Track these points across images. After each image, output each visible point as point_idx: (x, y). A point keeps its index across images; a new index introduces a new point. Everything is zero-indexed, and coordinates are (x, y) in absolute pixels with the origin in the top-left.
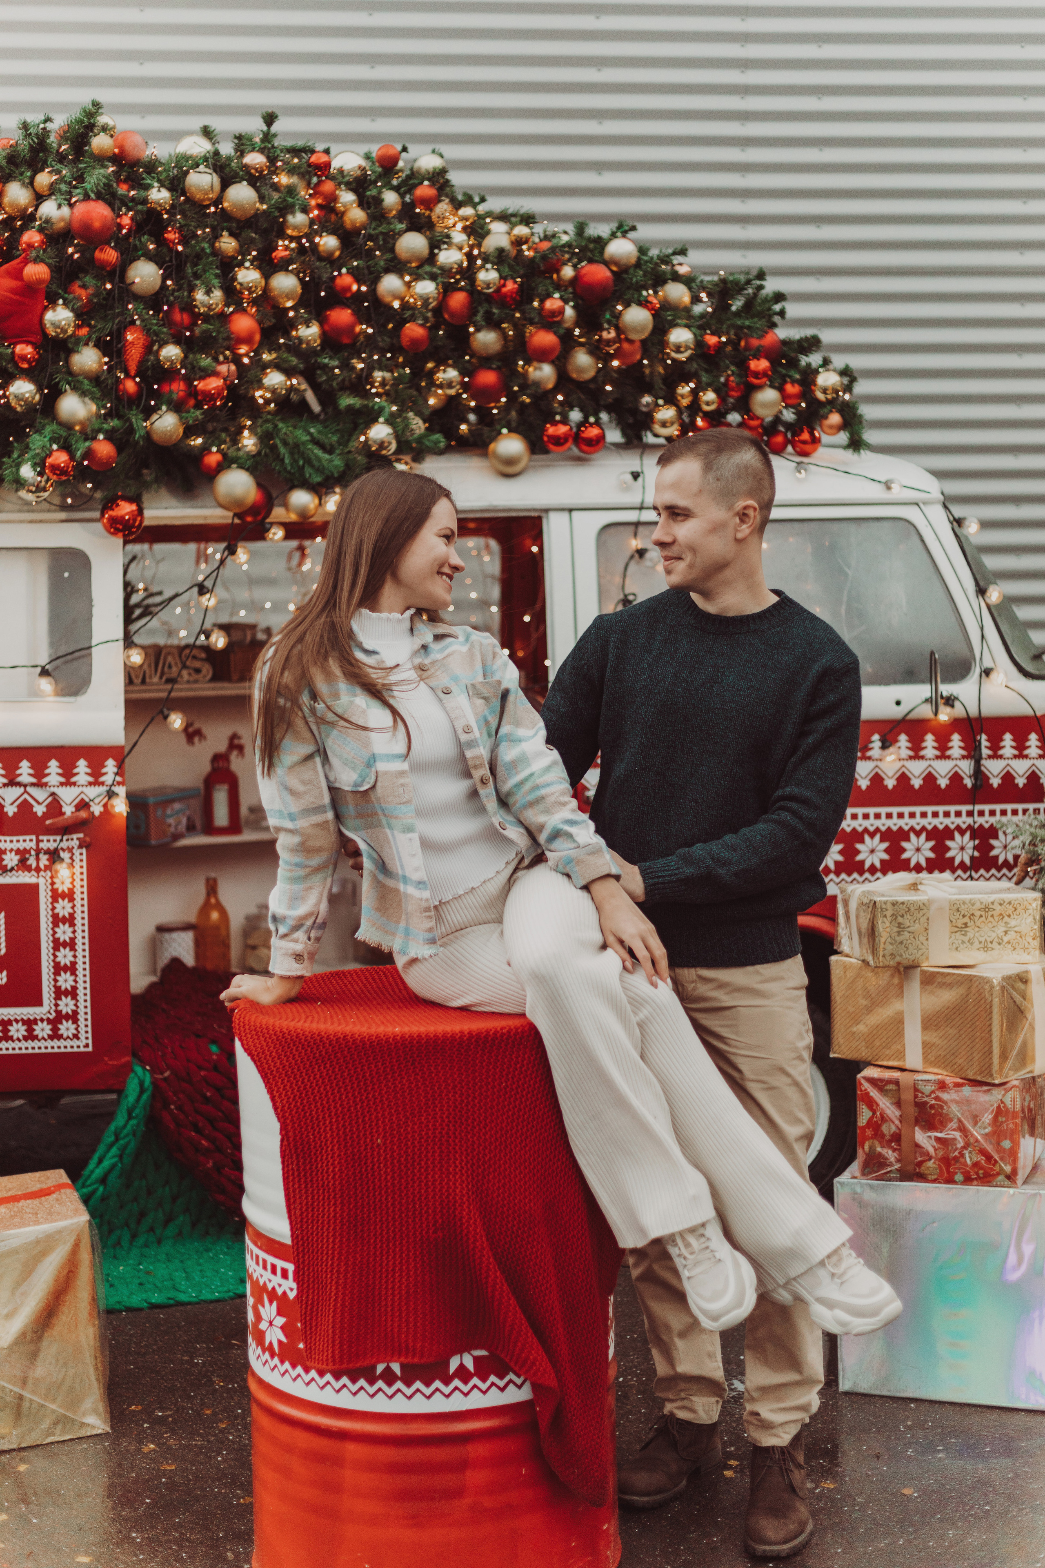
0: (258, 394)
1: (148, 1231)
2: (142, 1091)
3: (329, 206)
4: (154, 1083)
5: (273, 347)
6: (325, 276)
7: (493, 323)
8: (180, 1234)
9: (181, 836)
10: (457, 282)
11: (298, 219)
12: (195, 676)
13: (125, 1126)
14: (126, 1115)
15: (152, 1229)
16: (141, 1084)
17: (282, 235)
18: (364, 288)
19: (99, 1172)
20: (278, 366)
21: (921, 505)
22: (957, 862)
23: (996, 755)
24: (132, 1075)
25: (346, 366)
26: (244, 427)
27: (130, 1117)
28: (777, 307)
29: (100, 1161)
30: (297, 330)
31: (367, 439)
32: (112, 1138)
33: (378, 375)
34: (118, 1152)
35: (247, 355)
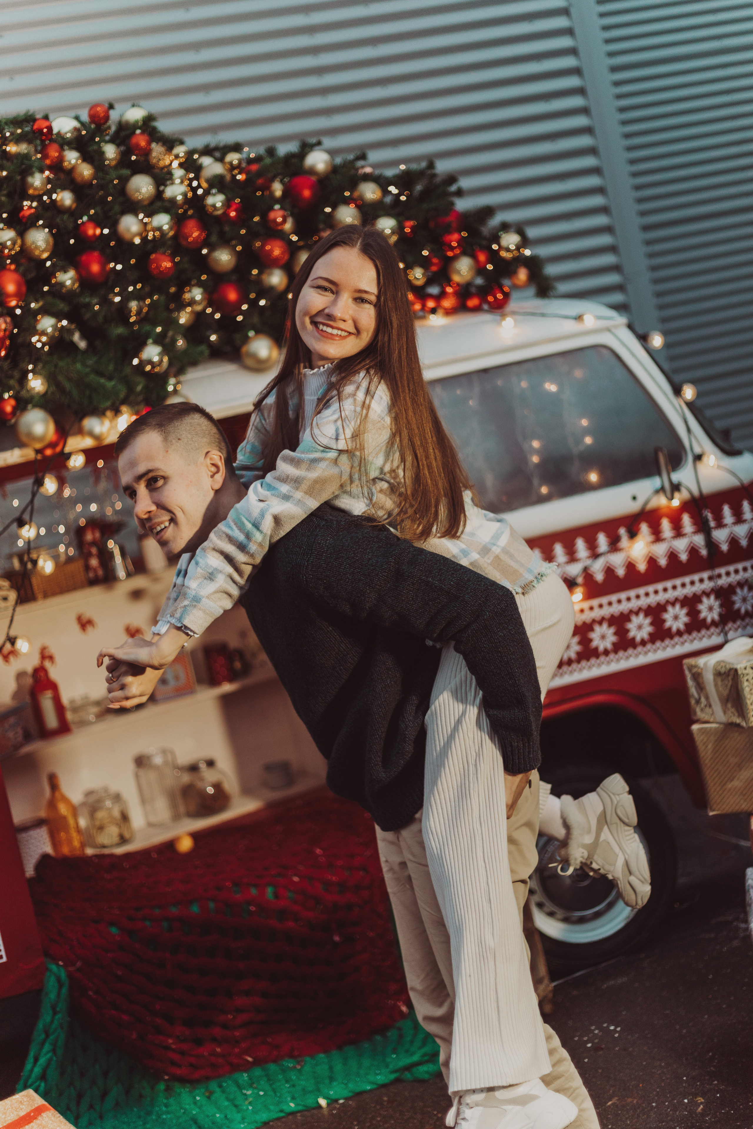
0: (34, 339)
1: (89, 1110)
2: (61, 985)
3: (57, 167)
4: (70, 976)
5: (38, 295)
6: (71, 226)
7: (225, 242)
8: (117, 1104)
9: (22, 745)
10: (186, 211)
11: (37, 180)
13: (52, 1022)
14: (51, 1012)
15: (91, 1107)
16: (59, 980)
17: (24, 196)
18: (106, 231)
19: (37, 1070)
20: (45, 311)
21: (614, 330)
22: (709, 620)
23: (720, 525)
24: (48, 974)
25: (105, 302)
26: (28, 372)
27: (55, 1013)
28: (453, 188)
29: (36, 1060)
30: (56, 277)
31: (141, 361)
32: (43, 1036)
33: (134, 305)
34: (51, 1047)
35: (17, 306)
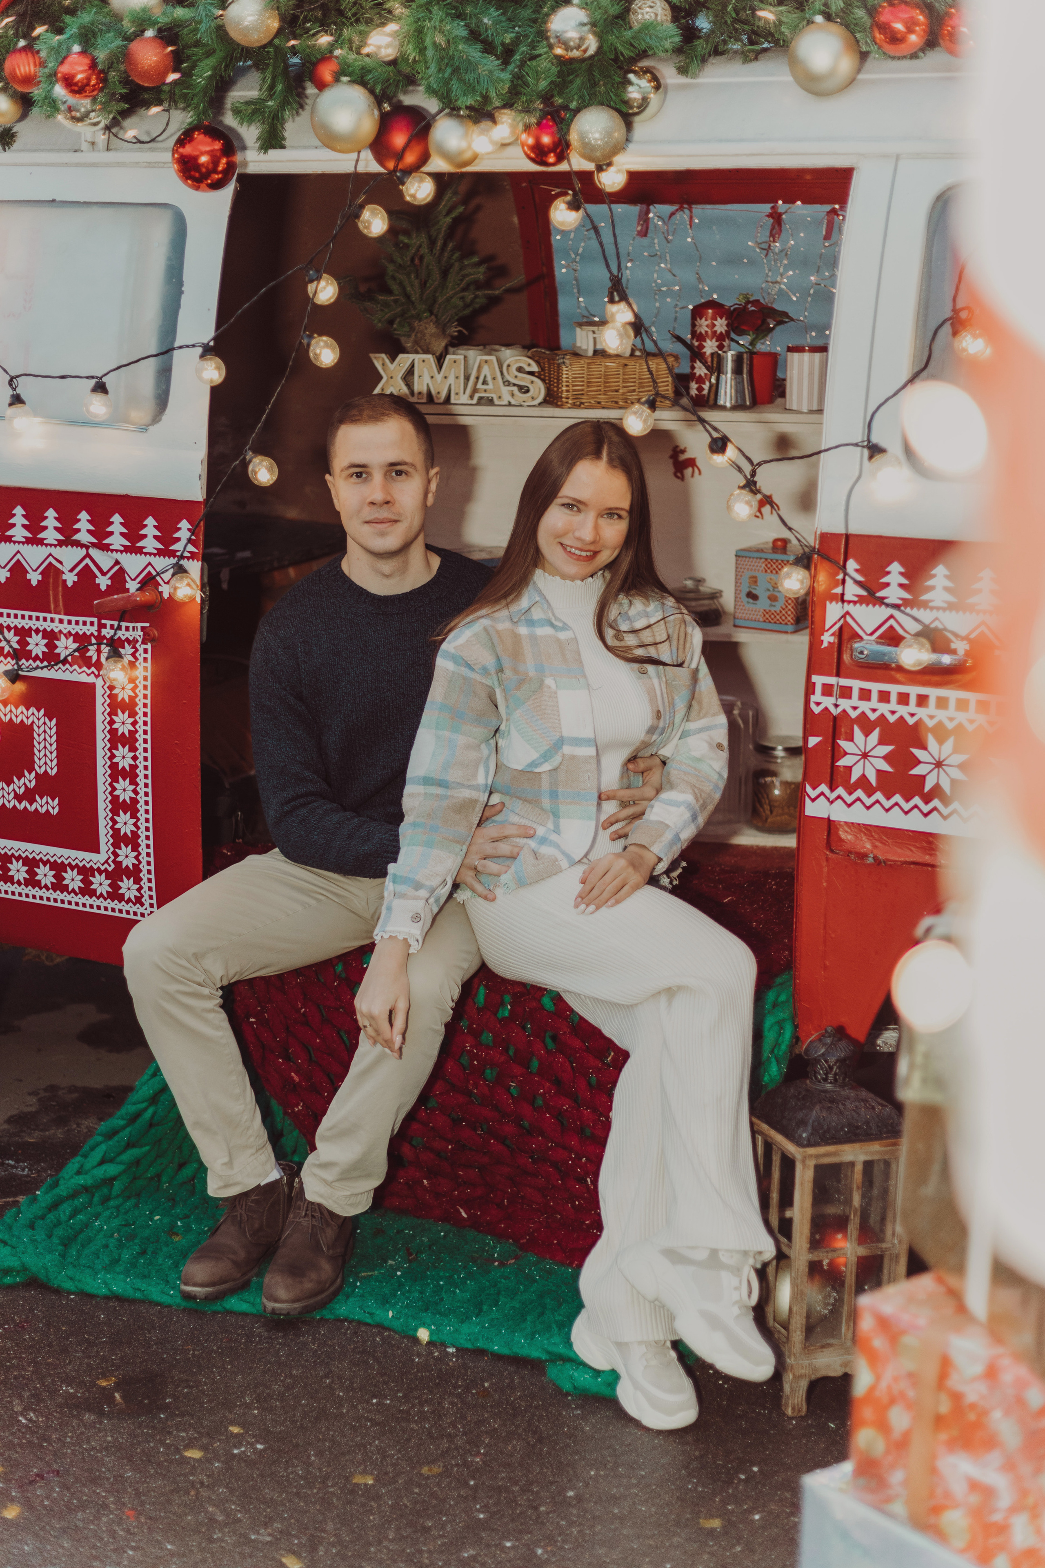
12: (520, 397)
